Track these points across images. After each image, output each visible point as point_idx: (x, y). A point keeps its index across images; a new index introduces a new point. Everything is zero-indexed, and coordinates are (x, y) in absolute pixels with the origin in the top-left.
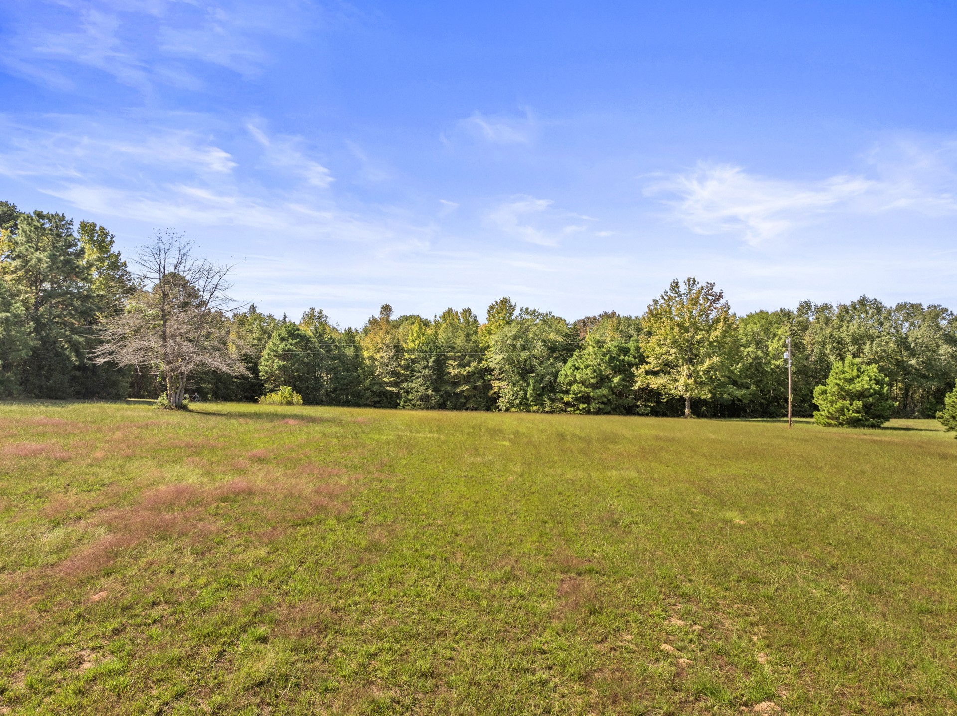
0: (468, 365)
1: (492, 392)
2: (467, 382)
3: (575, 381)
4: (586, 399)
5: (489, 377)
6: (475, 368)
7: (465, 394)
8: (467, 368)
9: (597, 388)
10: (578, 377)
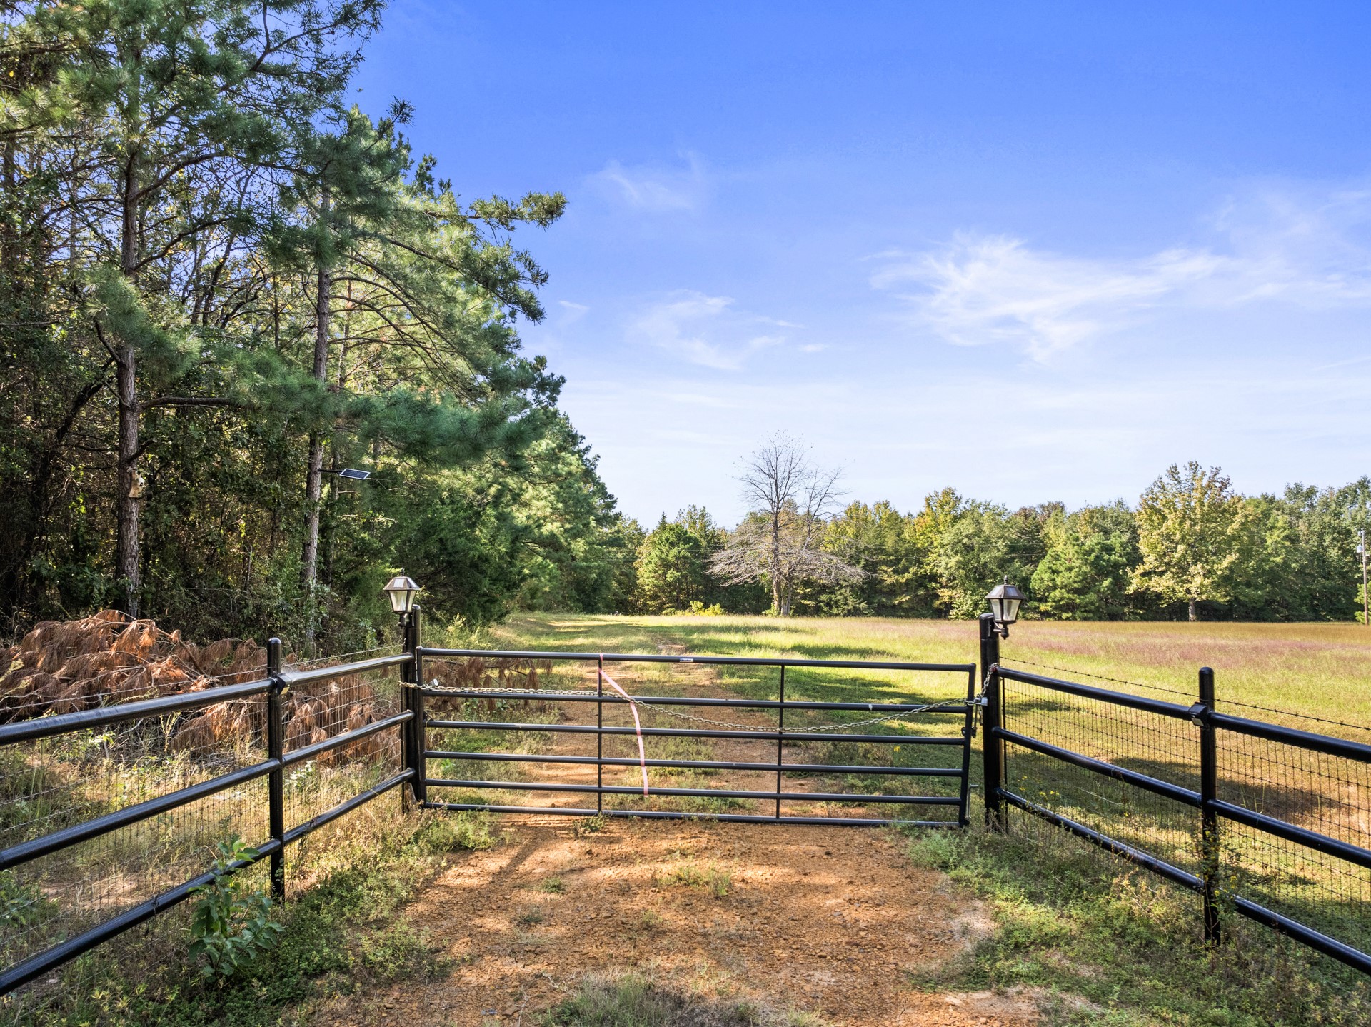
0: (906, 570)
1: (938, 603)
2: (906, 592)
3: (1055, 587)
4: (1070, 607)
5: (934, 585)
6: (915, 574)
7: (904, 606)
8: (906, 575)
9: (1084, 594)
10: (1058, 581)
